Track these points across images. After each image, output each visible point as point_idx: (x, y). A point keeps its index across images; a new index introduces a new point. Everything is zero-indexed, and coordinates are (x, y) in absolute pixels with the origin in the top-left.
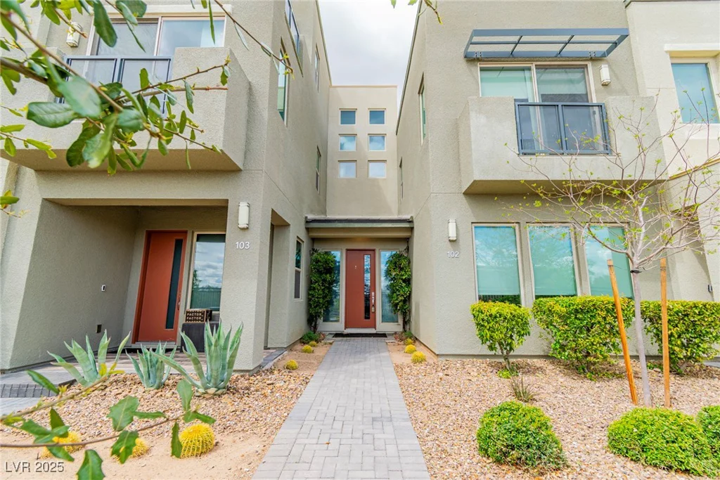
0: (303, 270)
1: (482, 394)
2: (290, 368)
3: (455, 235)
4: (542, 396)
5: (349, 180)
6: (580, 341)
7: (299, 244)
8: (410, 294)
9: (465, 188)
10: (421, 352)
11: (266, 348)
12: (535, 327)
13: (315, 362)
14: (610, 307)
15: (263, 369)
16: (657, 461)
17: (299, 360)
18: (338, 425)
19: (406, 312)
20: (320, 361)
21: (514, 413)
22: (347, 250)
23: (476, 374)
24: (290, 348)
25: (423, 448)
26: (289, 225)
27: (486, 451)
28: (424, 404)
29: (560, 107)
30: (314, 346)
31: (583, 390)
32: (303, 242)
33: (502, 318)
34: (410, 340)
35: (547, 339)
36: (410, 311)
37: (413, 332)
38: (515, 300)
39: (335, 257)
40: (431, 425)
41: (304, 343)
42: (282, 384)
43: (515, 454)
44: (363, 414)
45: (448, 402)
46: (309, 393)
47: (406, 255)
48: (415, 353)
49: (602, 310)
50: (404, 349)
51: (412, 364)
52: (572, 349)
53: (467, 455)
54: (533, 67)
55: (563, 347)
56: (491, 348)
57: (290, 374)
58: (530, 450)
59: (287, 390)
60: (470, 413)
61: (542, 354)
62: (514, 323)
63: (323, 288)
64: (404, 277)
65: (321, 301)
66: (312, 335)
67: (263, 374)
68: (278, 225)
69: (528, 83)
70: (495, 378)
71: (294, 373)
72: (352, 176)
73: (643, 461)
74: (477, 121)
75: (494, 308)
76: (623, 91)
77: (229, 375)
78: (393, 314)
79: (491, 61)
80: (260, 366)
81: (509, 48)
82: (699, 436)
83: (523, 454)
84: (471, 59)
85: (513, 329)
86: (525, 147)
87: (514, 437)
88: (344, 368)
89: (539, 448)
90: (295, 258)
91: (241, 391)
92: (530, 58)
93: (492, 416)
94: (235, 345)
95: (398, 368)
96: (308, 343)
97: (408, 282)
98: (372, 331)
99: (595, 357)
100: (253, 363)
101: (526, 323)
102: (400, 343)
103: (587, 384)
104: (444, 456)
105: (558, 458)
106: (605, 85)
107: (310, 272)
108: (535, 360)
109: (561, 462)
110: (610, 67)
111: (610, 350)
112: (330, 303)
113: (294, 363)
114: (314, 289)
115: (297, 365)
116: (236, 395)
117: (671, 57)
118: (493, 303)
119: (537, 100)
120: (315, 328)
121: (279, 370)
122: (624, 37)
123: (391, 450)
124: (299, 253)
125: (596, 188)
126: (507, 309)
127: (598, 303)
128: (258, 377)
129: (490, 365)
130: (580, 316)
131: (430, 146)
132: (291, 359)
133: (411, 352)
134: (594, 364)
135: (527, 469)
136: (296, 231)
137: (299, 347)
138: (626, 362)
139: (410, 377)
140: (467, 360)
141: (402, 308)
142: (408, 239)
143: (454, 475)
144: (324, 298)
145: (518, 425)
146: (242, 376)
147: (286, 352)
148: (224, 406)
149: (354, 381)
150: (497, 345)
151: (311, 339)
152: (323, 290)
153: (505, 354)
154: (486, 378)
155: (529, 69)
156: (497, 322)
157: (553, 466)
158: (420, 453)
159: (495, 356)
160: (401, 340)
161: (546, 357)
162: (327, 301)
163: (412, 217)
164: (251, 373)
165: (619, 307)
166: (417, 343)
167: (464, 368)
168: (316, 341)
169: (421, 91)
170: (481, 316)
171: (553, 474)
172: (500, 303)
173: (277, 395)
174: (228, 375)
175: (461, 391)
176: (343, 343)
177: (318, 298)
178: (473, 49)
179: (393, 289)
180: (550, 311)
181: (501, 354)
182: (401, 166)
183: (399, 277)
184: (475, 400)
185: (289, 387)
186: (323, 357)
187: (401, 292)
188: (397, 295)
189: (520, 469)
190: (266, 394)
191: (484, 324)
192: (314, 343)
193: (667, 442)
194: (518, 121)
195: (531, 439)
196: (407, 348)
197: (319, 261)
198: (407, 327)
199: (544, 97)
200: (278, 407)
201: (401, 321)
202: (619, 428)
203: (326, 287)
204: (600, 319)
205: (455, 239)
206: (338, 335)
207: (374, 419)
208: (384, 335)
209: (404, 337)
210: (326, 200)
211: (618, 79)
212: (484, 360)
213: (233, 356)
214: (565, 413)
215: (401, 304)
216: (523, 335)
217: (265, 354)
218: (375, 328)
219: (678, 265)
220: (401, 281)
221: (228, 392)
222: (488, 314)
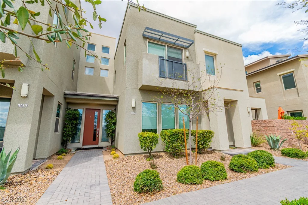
0: (61, 118)
1: (139, 168)
2: (48, 168)
3: (134, 106)
4: (160, 166)
5: (90, 76)
6: (174, 145)
7: (59, 106)
8: (115, 129)
9: (139, 87)
10: (118, 154)
11: (34, 159)
12: (160, 140)
13: (64, 164)
14: (183, 133)
15: (31, 170)
16: (188, 182)
17: (54, 164)
18: (73, 191)
19: (113, 137)
20: (67, 163)
21: (147, 173)
22: (86, 109)
23: (138, 161)
24: (50, 158)
25: (112, 193)
26: (54, 96)
27: (136, 189)
28: (115, 176)
29: (173, 62)
30: (64, 156)
31: (173, 162)
32: (62, 104)
33: (149, 138)
34: (113, 149)
35: (164, 145)
36: (115, 136)
37: (115, 146)
38: (155, 131)
39: (79, 112)
40: (117, 183)
41: (58, 155)
42: (42, 177)
43: (146, 188)
44: (86, 184)
45: (125, 173)
46: (58, 179)
47: (114, 112)
48: (115, 155)
49: (181, 134)
50: (110, 153)
51: (113, 160)
52: (171, 148)
53: (129, 192)
54: (166, 46)
55: (169, 147)
56: (145, 150)
57: (48, 171)
58: (151, 186)
59: (46, 179)
60: (134, 176)
61: (163, 150)
62: (153, 140)
63: (72, 127)
64: (113, 122)
65: (70, 133)
66: (64, 150)
67: (31, 173)
68: (46, 96)
69: (164, 51)
70: (145, 161)
71: (51, 170)
72: (92, 74)
73: (185, 183)
74: (145, 62)
75: (147, 134)
76: (192, 60)
77: (8, 176)
78: (107, 138)
79: (152, 40)
80: (29, 169)
81: (159, 37)
82: (199, 172)
83: (148, 188)
84: (145, 37)
85: (152, 142)
86: (162, 74)
87: (146, 182)
88: (80, 165)
89: (154, 185)
90: (56, 112)
91: (15, 184)
92: (166, 42)
93: (140, 176)
94: (13, 159)
95: (106, 162)
96: (61, 154)
97: (115, 124)
98: (97, 146)
99: (178, 150)
100: (25, 168)
101: (157, 140)
102: (109, 151)
103: (175, 159)
104: (120, 195)
105: (160, 187)
106: (187, 57)
107: (65, 119)
108: (160, 153)
109: (161, 188)
110: (189, 51)
111: (182, 147)
112: (76, 134)
113: (51, 165)
114: (67, 127)
115: (53, 166)
116: (12, 186)
117: (205, 53)
118: (146, 133)
119: (167, 58)
120: (66, 147)
121: (42, 170)
122: (193, 43)
123: (98, 197)
124: (59, 109)
125: (181, 92)
126: (151, 134)
127: (180, 132)
128: (28, 175)
129: (144, 157)
130: (174, 136)
131: (127, 68)
132: (50, 163)
133: (113, 154)
134: (178, 152)
135: (150, 193)
136: (58, 98)
137: (55, 157)
138: (186, 151)
139: (111, 165)
140: (135, 156)
141: (111, 135)
142: (116, 105)
143: (122, 201)
144: (72, 132)
145: (148, 178)
146: (16, 176)
147: (47, 160)
148: (2, 193)
149: (84, 170)
150: (147, 149)
151: (63, 152)
152: (72, 128)
153: (150, 152)
154: (142, 162)
155: (165, 46)
156: (147, 140)
157: (158, 190)
158: (110, 196)
159: (146, 153)
160: (110, 149)
161: (164, 151)
162: (74, 133)
163: (118, 96)
164: (23, 173)
165: (185, 133)
166: (117, 150)
167: (134, 159)
168: (65, 153)
169: (125, 45)
170: (142, 138)
171: (158, 193)
172: (149, 133)
173: (39, 182)
174: (6, 176)
175: (131, 168)
176: (81, 153)
177: (68, 132)
178: (145, 33)
179: (107, 127)
180: (165, 135)
181: (148, 152)
182: (115, 73)
183: (110, 122)
184: (136, 171)
185: (47, 177)
186: (69, 161)
187: (111, 128)
188: (109, 130)
189: (147, 194)
190: (32, 183)
191: (143, 140)
192: (64, 154)
193: (191, 175)
194: (160, 64)
195: (152, 182)
196: (112, 152)
197: (70, 114)
198: (113, 143)
199: (169, 57)
200: (39, 188)
201: (110, 141)
202: (180, 173)
203: (73, 127)
204: (180, 137)
205: (134, 107)
206: (78, 149)
207: (91, 186)
208: (102, 148)
209: (111, 148)
210: (77, 84)
211: (191, 56)
212: (142, 155)
213: (11, 166)
214: (166, 171)
215: (111, 133)
216: (156, 144)
217: (33, 163)
218: (98, 145)
219: (203, 118)
220: (111, 123)
221: (6, 185)
222: (144, 137)
